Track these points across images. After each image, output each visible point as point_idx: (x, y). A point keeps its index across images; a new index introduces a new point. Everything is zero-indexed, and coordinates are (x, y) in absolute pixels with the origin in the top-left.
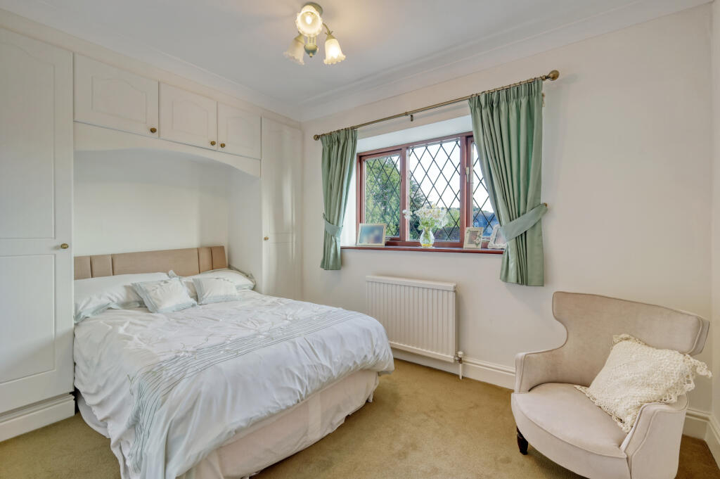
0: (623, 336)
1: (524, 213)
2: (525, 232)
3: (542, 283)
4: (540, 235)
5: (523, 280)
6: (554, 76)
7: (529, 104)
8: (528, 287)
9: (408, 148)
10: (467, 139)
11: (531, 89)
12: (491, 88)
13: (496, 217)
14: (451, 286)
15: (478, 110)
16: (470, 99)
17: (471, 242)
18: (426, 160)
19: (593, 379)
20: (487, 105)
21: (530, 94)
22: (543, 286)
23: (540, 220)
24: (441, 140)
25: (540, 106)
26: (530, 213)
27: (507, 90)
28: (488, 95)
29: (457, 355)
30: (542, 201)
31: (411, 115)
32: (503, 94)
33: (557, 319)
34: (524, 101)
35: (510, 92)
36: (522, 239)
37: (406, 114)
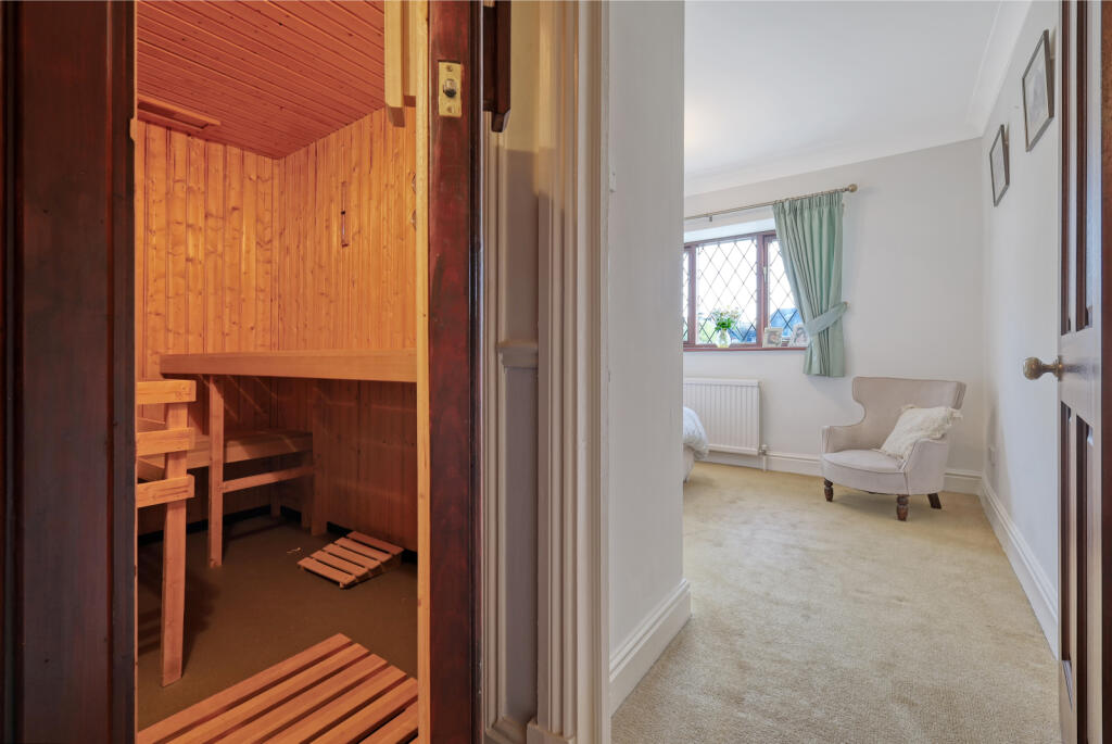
0: (910, 406)
1: (826, 311)
2: (828, 329)
3: (843, 374)
4: (841, 331)
5: (825, 372)
6: (853, 189)
7: (830, 212)
8: (831, 379)
9: (697, 246)
10: (765, 238)
11: (833, 199)
12: (795, 196)
13: (799, 312)
14: (755, 382)
15: (782, 216)
16: (775, 204)
17: (770, 342)
18: (719, 259)
19: (884, 440)
20: (791, 211)
21: (831, 203)
22: (844, 376)
23: (840, 318)
24: (735, 238)
25: (841, 215)
26: (831, 311)
27: (810, 198)
28: (792, 202)
29: (760, 447)
30: (843, 300)
31: (710, 217)
32: (806, 202)
33: (857, 401)
34: (826, 211)
35: (812, 201)
36: (824, 335)
37: (706, 215)
